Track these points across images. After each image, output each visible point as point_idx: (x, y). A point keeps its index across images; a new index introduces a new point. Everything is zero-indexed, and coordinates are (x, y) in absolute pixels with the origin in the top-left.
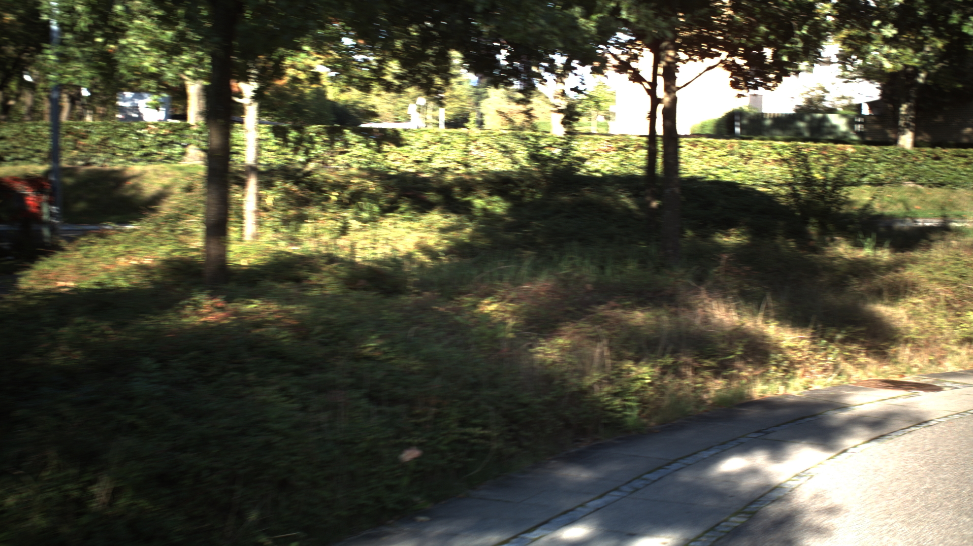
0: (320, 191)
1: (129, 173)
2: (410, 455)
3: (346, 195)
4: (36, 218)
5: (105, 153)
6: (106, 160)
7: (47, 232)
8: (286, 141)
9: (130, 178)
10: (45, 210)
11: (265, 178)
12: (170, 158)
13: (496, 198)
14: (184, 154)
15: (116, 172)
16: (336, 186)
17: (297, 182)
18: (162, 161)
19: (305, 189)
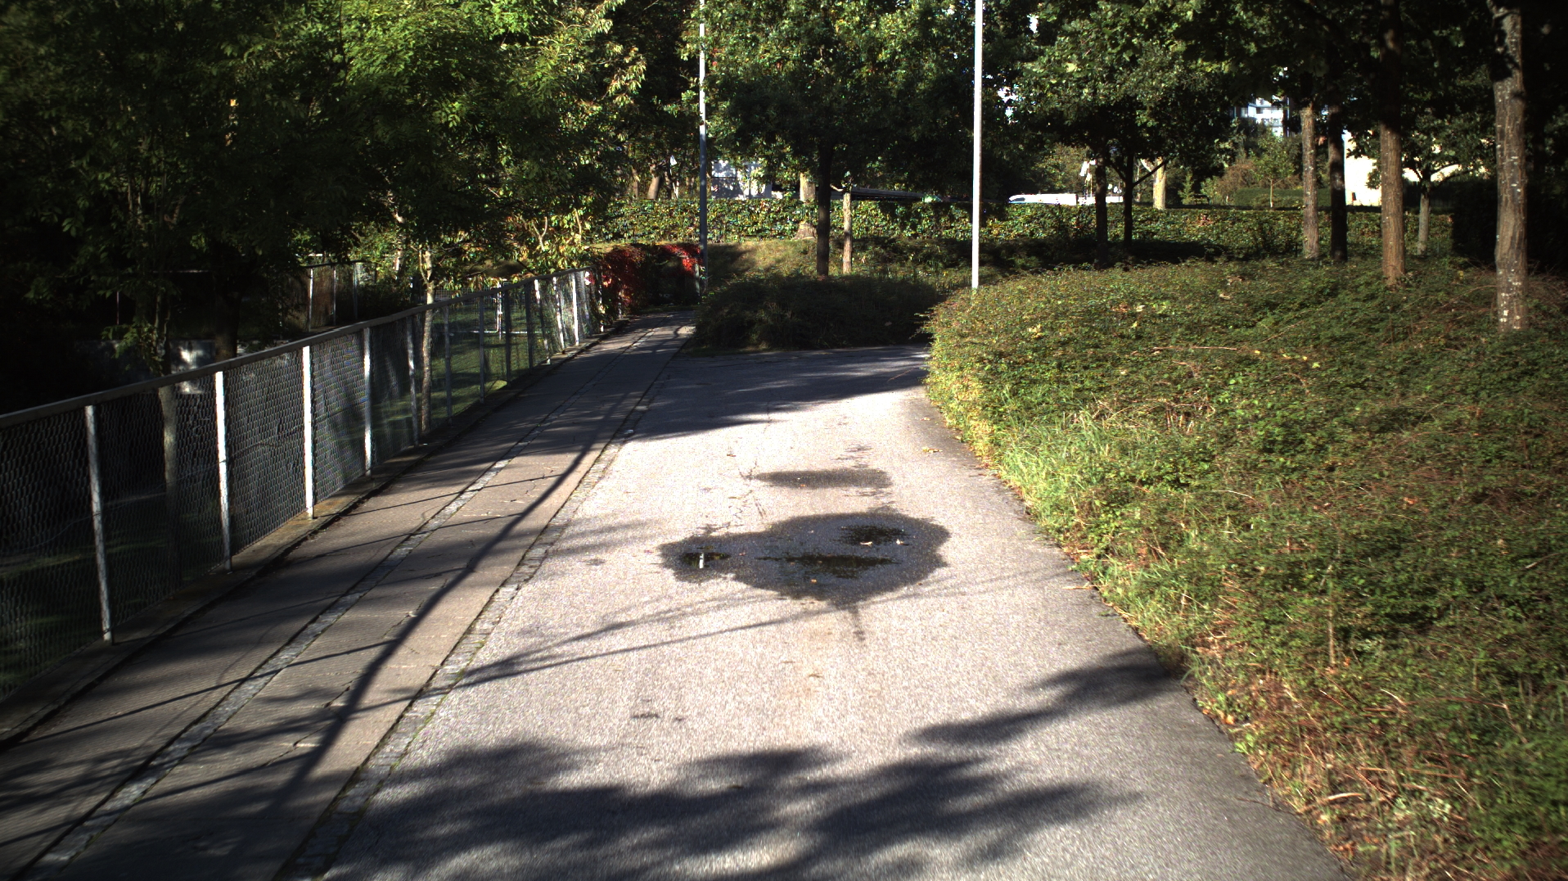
0: (902, 253)
1: (743, 247)
2: (888, 324)
3: (920, 256)
4: (691, 275)
5: (720, 229)
6: (721, 236)
7: (698, 286)
8: (894, 216)
9: (745, 252)
10: (697, 269)
11: (860, 245)
12: (781, 234)
13: (1033, 258)
14: (796, 230)
15: (731, 247)
16: (911, 250)
17: (884, 247)
18: (774, 236)
19: (890, 250)
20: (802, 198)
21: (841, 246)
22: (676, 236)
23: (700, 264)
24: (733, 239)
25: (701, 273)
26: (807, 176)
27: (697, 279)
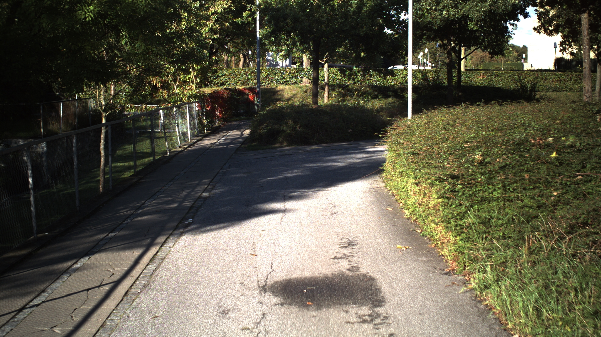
0: (351, 92)
4: (253, 102)
5: (268, 81)
6: (269, 84)
7: (256, 107)
9: (279, 91)
10: (256, 99)
11: (332, 88)
12: (295, 83)
14: (302, 81)
15: (273, 89)
17: (343, 89)
18: (292, 84)
19: (346, 91)
20: (304, 67)
21: (324, 89)
22: (248, 84)
23: (257, 97)
24: (273, 85)
25: (257, 101)
26: (307, 55)
27: (256, 104)
